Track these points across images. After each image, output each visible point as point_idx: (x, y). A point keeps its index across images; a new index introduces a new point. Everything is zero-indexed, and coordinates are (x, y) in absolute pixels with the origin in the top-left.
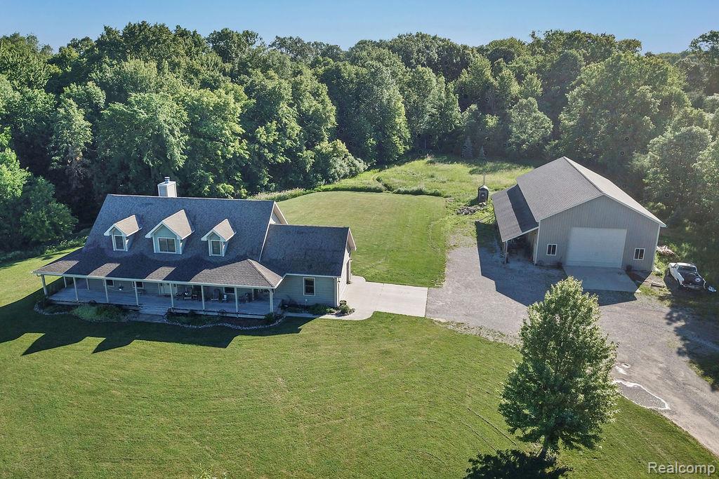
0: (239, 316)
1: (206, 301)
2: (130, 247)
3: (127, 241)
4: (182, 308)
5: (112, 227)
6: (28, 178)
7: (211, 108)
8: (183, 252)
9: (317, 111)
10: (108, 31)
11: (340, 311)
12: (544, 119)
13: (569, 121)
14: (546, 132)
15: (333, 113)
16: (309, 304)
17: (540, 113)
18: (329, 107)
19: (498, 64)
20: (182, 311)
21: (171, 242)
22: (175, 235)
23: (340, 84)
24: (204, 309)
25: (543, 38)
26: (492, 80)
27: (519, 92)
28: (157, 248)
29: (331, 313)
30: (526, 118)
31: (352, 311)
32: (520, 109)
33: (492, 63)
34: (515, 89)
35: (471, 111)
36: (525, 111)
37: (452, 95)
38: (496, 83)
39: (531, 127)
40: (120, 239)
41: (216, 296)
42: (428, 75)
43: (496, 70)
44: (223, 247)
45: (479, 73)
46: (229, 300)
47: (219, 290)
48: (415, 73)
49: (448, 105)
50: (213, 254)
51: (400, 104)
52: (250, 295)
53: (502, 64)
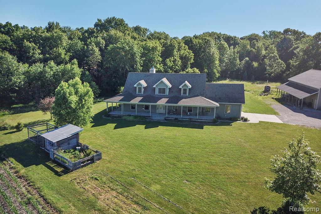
0: (198, 120)
1: (182, 115)
2: (144, 92)
4: (171, 117)
5: (138, 82)
8: (169, 95)
9: (186, 55)
10: (99, 20)
11: (243, 120)
12: (282, 63)
13: (295, 63)
14: (283, 68)
15: (193, 56)
16: (227, 118)
17: (280, 60)
18: (192, 54)
19: (253, 42)
20: (171, 119)
21: (164, 89)
22: (167, 86)
23: (192, 46)
24: (181, 117)
25: (268, 34)
26: (252, 49)
27: (266, 53)
28: (157, 92)
29: (239, 120)
30: (273, 63)
31: (249, 121)
32: (270, 58)
33: (251, 42)
34: (264, 52)
35: (246, 60)
36: (272, 60)
37: (236, 54)
38: (254, 50)
39: (276, 66)
40: (140, 89)
41: (185, 113)
42: (226, 45)
43: (252, 45)
44: (188, 91)
45: (245, 46)
46: (190, 115)
47: (185, 111)
48: (220, 44)
49: (234, 58)
50: (183, 94)
51: (216, 56)
52: (200, 113)
53: (255, 43)
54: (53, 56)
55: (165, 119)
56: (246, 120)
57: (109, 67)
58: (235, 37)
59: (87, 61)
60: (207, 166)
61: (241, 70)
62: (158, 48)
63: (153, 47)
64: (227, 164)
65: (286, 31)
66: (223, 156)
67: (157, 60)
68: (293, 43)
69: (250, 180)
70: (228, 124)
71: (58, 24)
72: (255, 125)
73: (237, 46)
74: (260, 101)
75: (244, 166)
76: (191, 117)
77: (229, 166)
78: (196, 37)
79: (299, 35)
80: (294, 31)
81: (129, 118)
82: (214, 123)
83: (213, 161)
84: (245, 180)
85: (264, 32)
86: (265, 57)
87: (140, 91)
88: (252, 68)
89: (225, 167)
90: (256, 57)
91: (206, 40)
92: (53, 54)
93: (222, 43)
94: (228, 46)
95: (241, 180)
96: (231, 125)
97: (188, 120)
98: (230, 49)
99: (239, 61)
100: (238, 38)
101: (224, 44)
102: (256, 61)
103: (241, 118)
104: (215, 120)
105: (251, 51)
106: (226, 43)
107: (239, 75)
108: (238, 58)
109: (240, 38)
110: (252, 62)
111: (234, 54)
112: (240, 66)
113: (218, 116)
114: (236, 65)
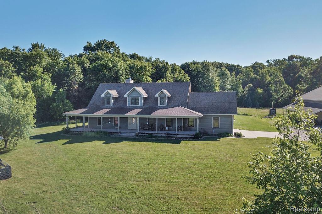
0: (178, 136)
1: (158, 130)
2: (114, 104)
3: (113, 100)
4: (143, 132)
5: (106, 91)
6: (55, 89)
7: (139, 68)
8: (143, 105)
9: (181, 78)
10: (89, 43)
12: (289, 88)
13: (303, 87)
14: (290, 93)
15: (189, 80)
17: (286, 85)
18: (187, 77)
19: (257, 69)
20: (144, 134)
21: (137, 99)
22: (140, 95)
23: (188, 71)
24: (157, 132)
25: (273, 63)
26: (255, 76)
27: (271, 80)
28: (129, 103)
29: (231, 136)
30: (279, 88)
31: (244, 136)
32: (276, 83)
33: (254, 70)
34: (268, 79)
35: (249, 87)
36: (278, 85)
37: (238, 80)
38: (258, 77)
39: (282, 92)
40: (109, 100)
41: (162, 128)
42: (227, 71)
43: (256, 72)
44: (166, 101)
45: (248, 74)
46: (169, 130)
47: (163, 125)
48: (221, 70)
49: (237, 85)
50: (160, 105)
51: (216, 81)
52: (181, 127)
53: (259, 70)
54: (28, 74)
55: (137, 136)
56: (239, 135)
57: (91, 86)
58: (238, 66)
59: (67, 80)
60: (163, 186)
61: (244, 97)
62: (147, 68)
63: (142, 66)
64: (195, 183)
65: (292, 58)
66: (193, 173)
67: (146, 80)
68: (299, 68)
69: (225, 207)
70: (216, 139)
71: (44, 45)
72: (250, 140)
73: (240, 74)
74: (263, 122)
75: (222, 187)
76: (170, 132)
77: (197, 187)
78: (194, 63)
79: (304, 61)
80: (300, 57)
81: (91, 134)
82: (197, 138)
83: (175, 180)
84: (216, 207)
85: (268, 61)
86: (270, 83)
87: (109, 102)
88: (257, 94)
89: (190, 188)
90: (260, 83)
91: (204, 65)
92: (29, 73)
93: (223, 69)
94: (229, 72)
95: (210, 207)
96: (219, 140)
97: (165, 135)
98: (232, 76)
99: (242, 88)
100: (242, 67)
101: (226, 70)
102: (260, 87)
103: (233, 134)
104: (198, 135)
105: (255, 77)
106: (227, 70)
107: (242, 102)
108: (241, 85)
109: (243, 67)
110: (256, 88)
111: (236, 80)
112: (243, 93)
113: (204, 131)
114: (239, 92)
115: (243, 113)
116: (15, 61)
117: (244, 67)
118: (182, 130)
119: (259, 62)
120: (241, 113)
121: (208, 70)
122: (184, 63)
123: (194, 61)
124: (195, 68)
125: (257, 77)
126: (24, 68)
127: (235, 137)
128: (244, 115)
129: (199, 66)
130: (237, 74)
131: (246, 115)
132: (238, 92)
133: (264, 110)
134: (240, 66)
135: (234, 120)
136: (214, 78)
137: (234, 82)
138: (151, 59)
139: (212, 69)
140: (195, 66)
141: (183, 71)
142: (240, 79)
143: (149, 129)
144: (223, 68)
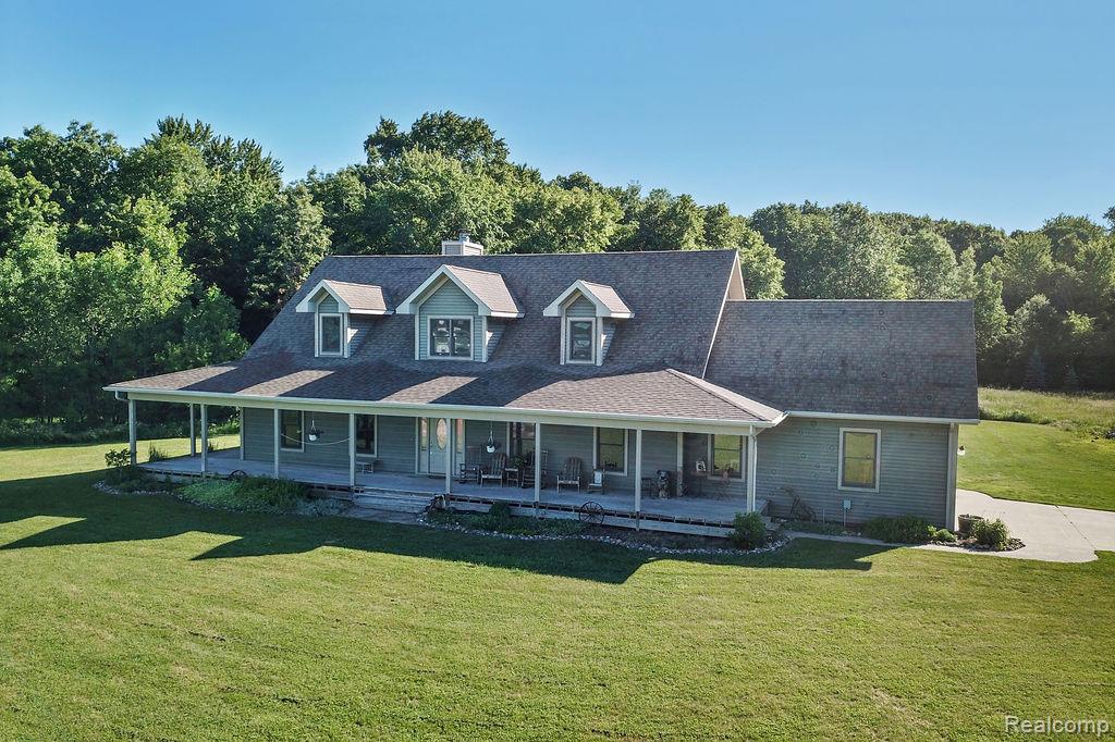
0: (646, 524)
3: (351, 333)
4: (471, 496)
5: (320, 287)
6: (192, 286)
7: (558, 212)
10: (388, 126)
11: (972, 540)
15: (779, 271)
16: (854, 519)
18: (772, 260)
19: (1068, 242)
20: (471, 507)
21: (462, 329)
23: (781, 236)
24: (537, 499)
26: (1061, 266)
29: (942, 539)
31: (1020, 545)
33: (1054, 243)
35: (1035, 308)
37: (989, 281)
38: (1071, 271)
41: (573, 475)
42: (943, 246)
43: (1062, 251)
44: (602, 340)
45: (1027, 259)
46: (608, 487)
47: (580, 461)
48: (916, 241)
49: (982, 299)
50: (572, 358)
51: (897, 282)
52: (671, 477)
53: (1076, 242)
55: (437, 511)
56: (989, 538)
58: (988, 229)
59: (267, 258)
61: (1013, 345)
70: (847, 559)
73: (996, 259)
76: (606, 503)
78: (809, 210)
87: (332, 340)
88: (1068, 336)
90: (1083, 295)
93: (925, 237)
94: (950, 251)
97: (575, 515)
98: (960, 264)
99: (1004, 313)
100: (1002, 233)
101: (936, 241)
102: (1081, 311)
103: (957, 528)
104: (747, 527)
105: (1061, 272)
106: (941, 240)
107: (1004, 369)
108: (1000, 300)
109: (1008, 234)
110: (1063, 312)
111: (981, 282)
112: (1009, 331)
113: (797, 501)
114: (991, 327)
115: (1010, 413)
116: (66, 179)
117: (1014, 235)
118: (679, 490)
119: (1076, 215)
120: (1002, 409)
121: (863, 238)
122: (765, 206)
123: (807, 202)
124: (809, 226)
125: (1068, 270)
126: (100, 205)
127: (966, 546)
128: (1012, 419)
129: (826, 222)
130: (982, 257)
131: (1023, 420)
132: (984, 327)
133: (1100, 403)
134: (998, 229)
135: (961, 453)
136: (885, 270)
137: (970, 290)
138: (634, 191)
139: (879, 232)
140: (808, 221)
141: (757, 237)
142: (995, 278)
143: (507, 481)
144: (926, 234)
